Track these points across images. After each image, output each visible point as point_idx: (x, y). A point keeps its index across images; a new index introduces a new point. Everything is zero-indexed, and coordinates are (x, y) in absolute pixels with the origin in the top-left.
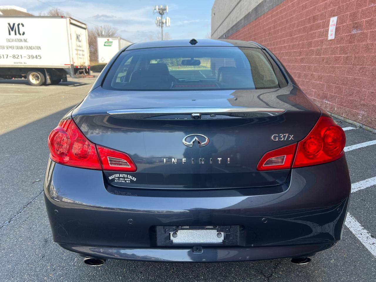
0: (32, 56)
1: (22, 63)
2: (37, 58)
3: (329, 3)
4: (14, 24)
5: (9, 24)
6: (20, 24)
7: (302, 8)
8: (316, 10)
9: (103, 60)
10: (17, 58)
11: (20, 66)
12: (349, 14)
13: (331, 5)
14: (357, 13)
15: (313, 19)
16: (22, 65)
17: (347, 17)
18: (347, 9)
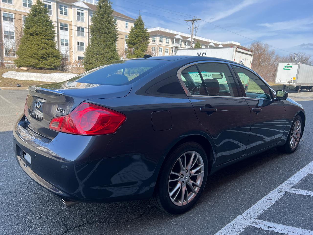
0: (206, 75)
1: (199, 80)
2: (209, 76)
4: (201, 53)
5: (198, 53)
6: (204, 53)
9: (279, 81)
10: (197, 76)
11: (198, 81)
16: (199, 81)
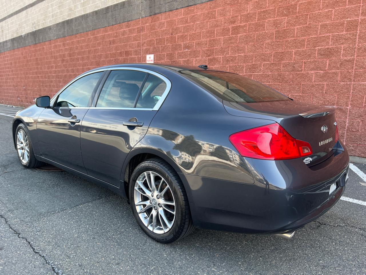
3: (143, 43)
7: (109, 42)
8: (128, 47)
12: (166, 54)
13: (145, 45)
14: (174, 54)
15: (125, 53)
17: (164, 56)
18: (163, 50)
